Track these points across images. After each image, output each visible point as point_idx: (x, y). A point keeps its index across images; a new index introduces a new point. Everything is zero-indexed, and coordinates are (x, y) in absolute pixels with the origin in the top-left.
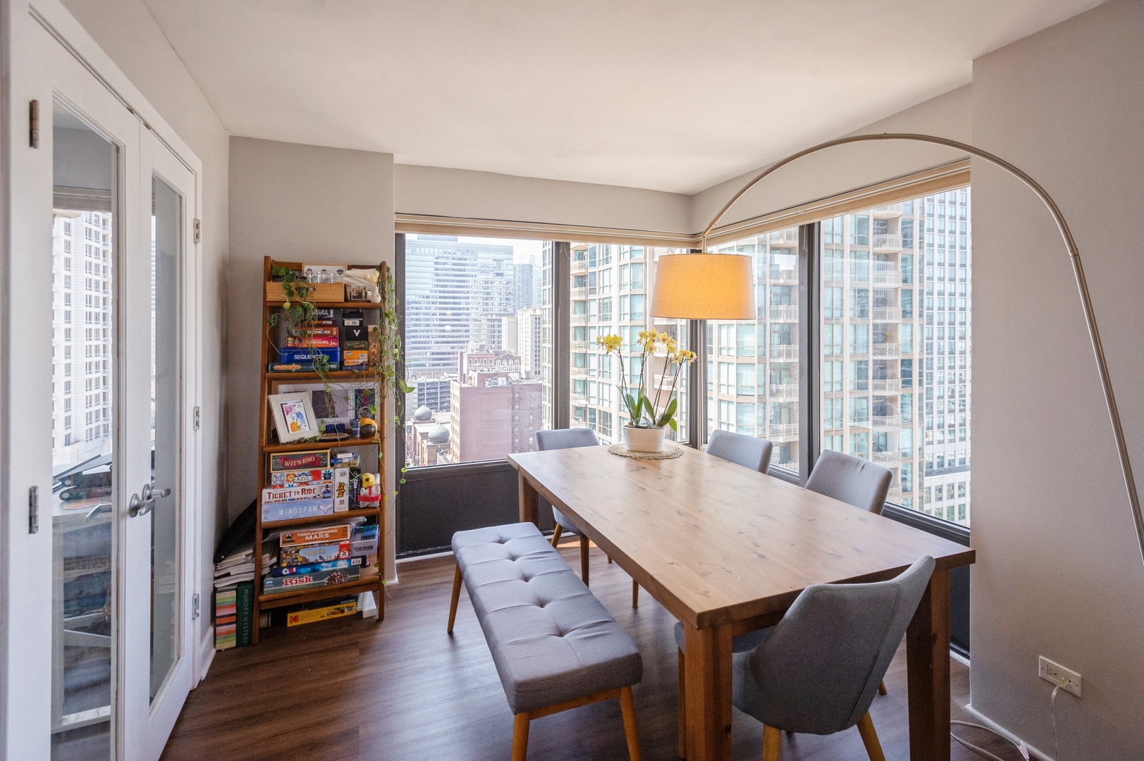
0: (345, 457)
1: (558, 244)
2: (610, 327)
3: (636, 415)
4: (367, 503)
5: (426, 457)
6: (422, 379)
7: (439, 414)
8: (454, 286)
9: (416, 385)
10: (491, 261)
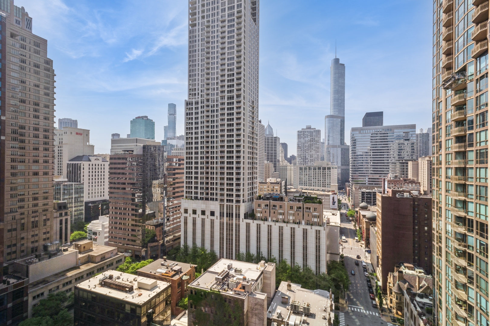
5: (365, 226)
6: (364, 190)
7: (372, 207)
8: (381, 147)
9: (361, 193)
10: (402, 133)
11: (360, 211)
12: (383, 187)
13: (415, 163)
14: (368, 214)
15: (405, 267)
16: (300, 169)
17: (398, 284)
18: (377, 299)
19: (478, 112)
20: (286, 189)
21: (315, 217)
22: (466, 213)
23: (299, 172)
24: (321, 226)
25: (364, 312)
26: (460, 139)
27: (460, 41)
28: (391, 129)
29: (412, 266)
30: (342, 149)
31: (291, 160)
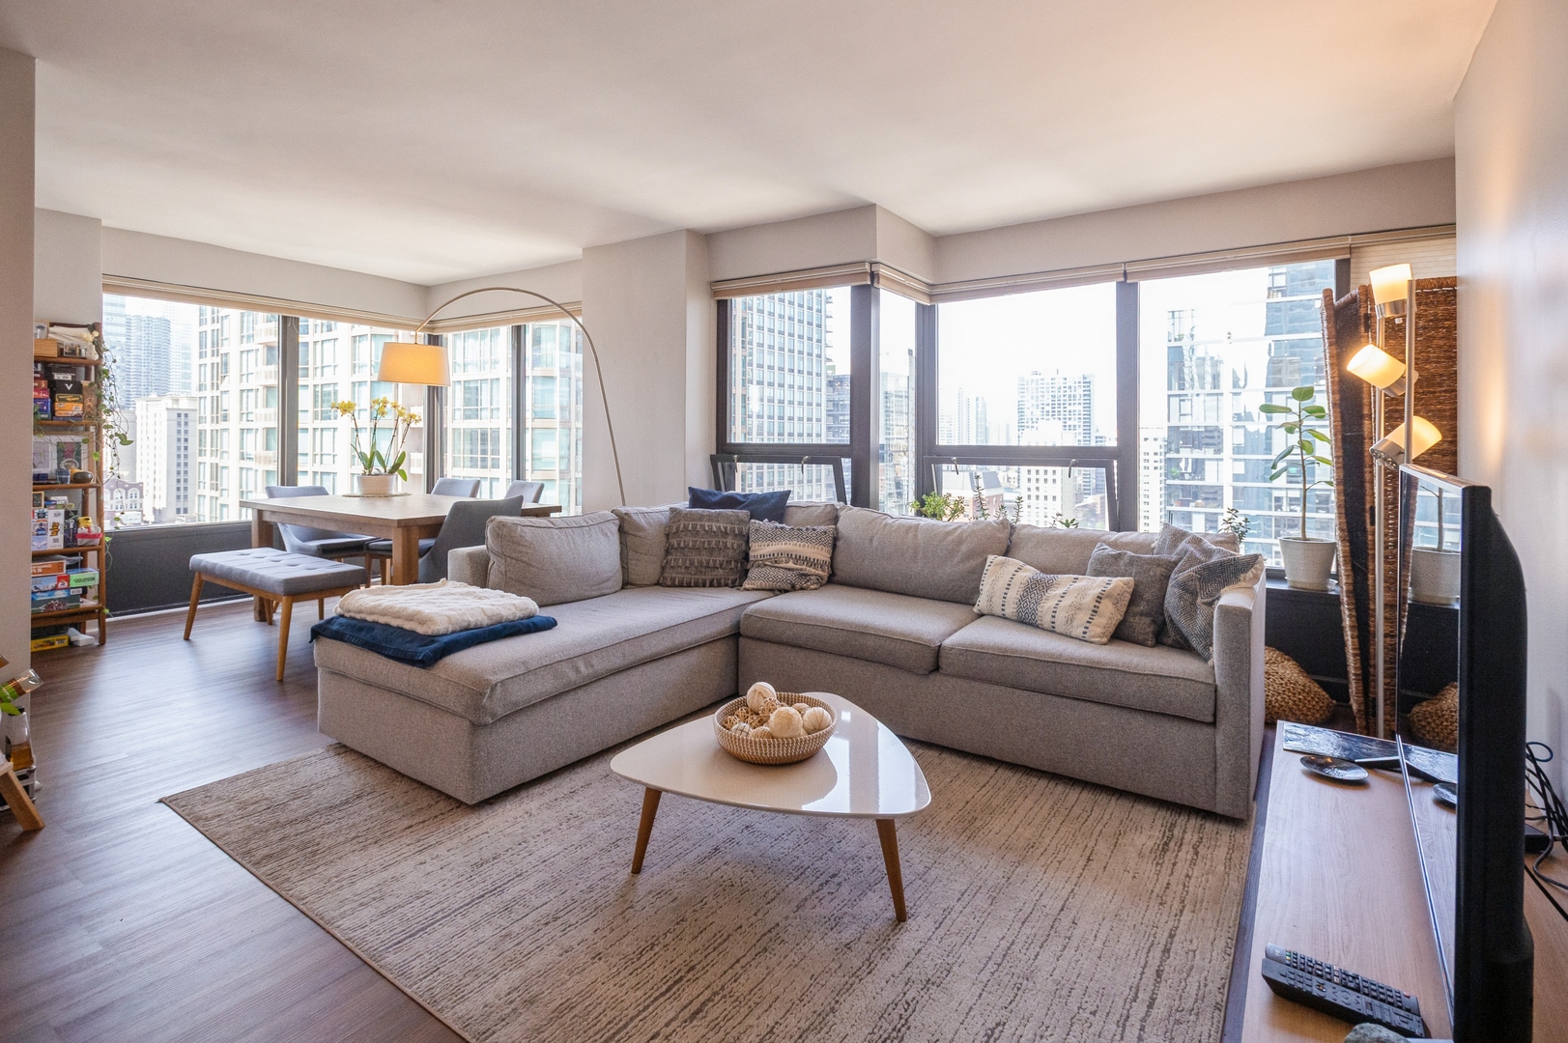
0: (62, 499)
1: (285, 318)
2: (335, 429)
3: (369, 465)
4: (85, 541)
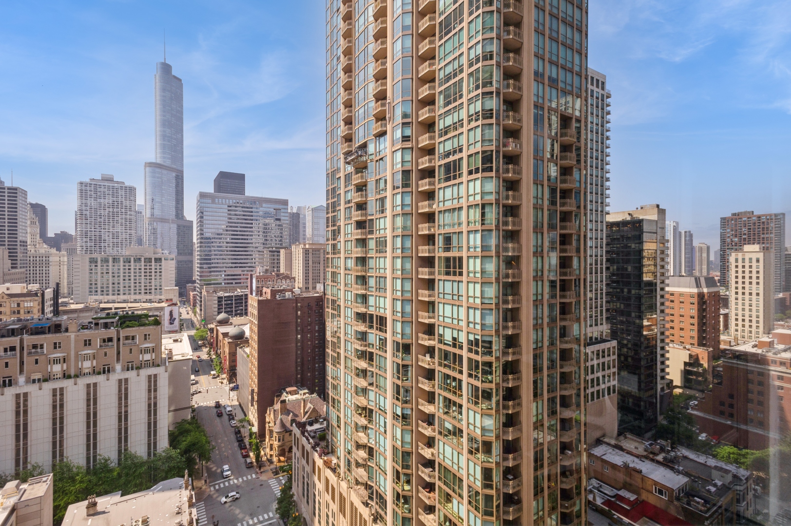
5: (227, 350)
6: (221, 294)
7: (234, 318)
8: (241, 227)
9: (216, 298)
10: (272, 210)
11: (218, 328)
12: (249, 287)
13: (288, 251)
14: (231, 330)
15: (287, 393)
16: (91, 262)
17: (281, 420)
18: (251, 454)
19: (378, 197)
20: (56, 305)
21: (147, 351)
22: (366, 308)
23: (87, 268)
24: (158, 366)
25: (236, 481)
26: (360, 225)
27: (360, 112)
28: (255, 201)
29: (295, 388)
30: (179, 227)
31: (59, 241)
